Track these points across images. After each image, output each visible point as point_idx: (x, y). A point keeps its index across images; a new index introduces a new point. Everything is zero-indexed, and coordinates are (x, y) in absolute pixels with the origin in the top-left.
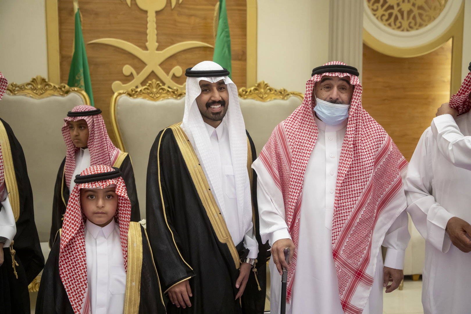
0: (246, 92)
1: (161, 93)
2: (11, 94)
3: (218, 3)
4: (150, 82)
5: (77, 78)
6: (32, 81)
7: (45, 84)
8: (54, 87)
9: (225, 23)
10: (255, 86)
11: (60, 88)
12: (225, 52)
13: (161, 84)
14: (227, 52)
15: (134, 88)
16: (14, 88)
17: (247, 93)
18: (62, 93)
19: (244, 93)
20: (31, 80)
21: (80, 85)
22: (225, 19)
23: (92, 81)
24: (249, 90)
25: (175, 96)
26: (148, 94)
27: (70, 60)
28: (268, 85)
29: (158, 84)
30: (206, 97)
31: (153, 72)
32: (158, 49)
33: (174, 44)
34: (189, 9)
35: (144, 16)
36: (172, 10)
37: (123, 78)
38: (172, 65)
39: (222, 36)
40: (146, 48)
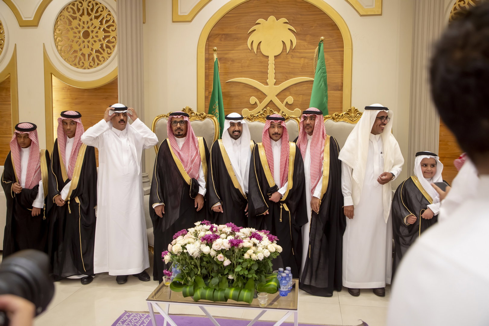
3: (318, 47)
4: (265, 109)
5: (214, 108)
7: (191, 112)
8: (197, 114)
9: (322, 62)
10: (347, 111)
11: (200, 115)
13: (273, 111)
14: (323, 85)
15: (253, 114)
17: (340, 117)
18: (201, 119)
20: (182, 110)
21: (215, 113)
22: (323, 59)
23: (224, 109)
24: (341, 114)
26: (263, 118)
28: (358, 110)
29: (271, 110)
30: (233, 129)
31: (271, 101)
32: (275, 84)
33: (288, 79)
34: (300, 53)
35: (267, 60)
36: (287, 54)
37: (250, 106)
38: (286, 95)
39: (319, 72)
40: (267, 84)
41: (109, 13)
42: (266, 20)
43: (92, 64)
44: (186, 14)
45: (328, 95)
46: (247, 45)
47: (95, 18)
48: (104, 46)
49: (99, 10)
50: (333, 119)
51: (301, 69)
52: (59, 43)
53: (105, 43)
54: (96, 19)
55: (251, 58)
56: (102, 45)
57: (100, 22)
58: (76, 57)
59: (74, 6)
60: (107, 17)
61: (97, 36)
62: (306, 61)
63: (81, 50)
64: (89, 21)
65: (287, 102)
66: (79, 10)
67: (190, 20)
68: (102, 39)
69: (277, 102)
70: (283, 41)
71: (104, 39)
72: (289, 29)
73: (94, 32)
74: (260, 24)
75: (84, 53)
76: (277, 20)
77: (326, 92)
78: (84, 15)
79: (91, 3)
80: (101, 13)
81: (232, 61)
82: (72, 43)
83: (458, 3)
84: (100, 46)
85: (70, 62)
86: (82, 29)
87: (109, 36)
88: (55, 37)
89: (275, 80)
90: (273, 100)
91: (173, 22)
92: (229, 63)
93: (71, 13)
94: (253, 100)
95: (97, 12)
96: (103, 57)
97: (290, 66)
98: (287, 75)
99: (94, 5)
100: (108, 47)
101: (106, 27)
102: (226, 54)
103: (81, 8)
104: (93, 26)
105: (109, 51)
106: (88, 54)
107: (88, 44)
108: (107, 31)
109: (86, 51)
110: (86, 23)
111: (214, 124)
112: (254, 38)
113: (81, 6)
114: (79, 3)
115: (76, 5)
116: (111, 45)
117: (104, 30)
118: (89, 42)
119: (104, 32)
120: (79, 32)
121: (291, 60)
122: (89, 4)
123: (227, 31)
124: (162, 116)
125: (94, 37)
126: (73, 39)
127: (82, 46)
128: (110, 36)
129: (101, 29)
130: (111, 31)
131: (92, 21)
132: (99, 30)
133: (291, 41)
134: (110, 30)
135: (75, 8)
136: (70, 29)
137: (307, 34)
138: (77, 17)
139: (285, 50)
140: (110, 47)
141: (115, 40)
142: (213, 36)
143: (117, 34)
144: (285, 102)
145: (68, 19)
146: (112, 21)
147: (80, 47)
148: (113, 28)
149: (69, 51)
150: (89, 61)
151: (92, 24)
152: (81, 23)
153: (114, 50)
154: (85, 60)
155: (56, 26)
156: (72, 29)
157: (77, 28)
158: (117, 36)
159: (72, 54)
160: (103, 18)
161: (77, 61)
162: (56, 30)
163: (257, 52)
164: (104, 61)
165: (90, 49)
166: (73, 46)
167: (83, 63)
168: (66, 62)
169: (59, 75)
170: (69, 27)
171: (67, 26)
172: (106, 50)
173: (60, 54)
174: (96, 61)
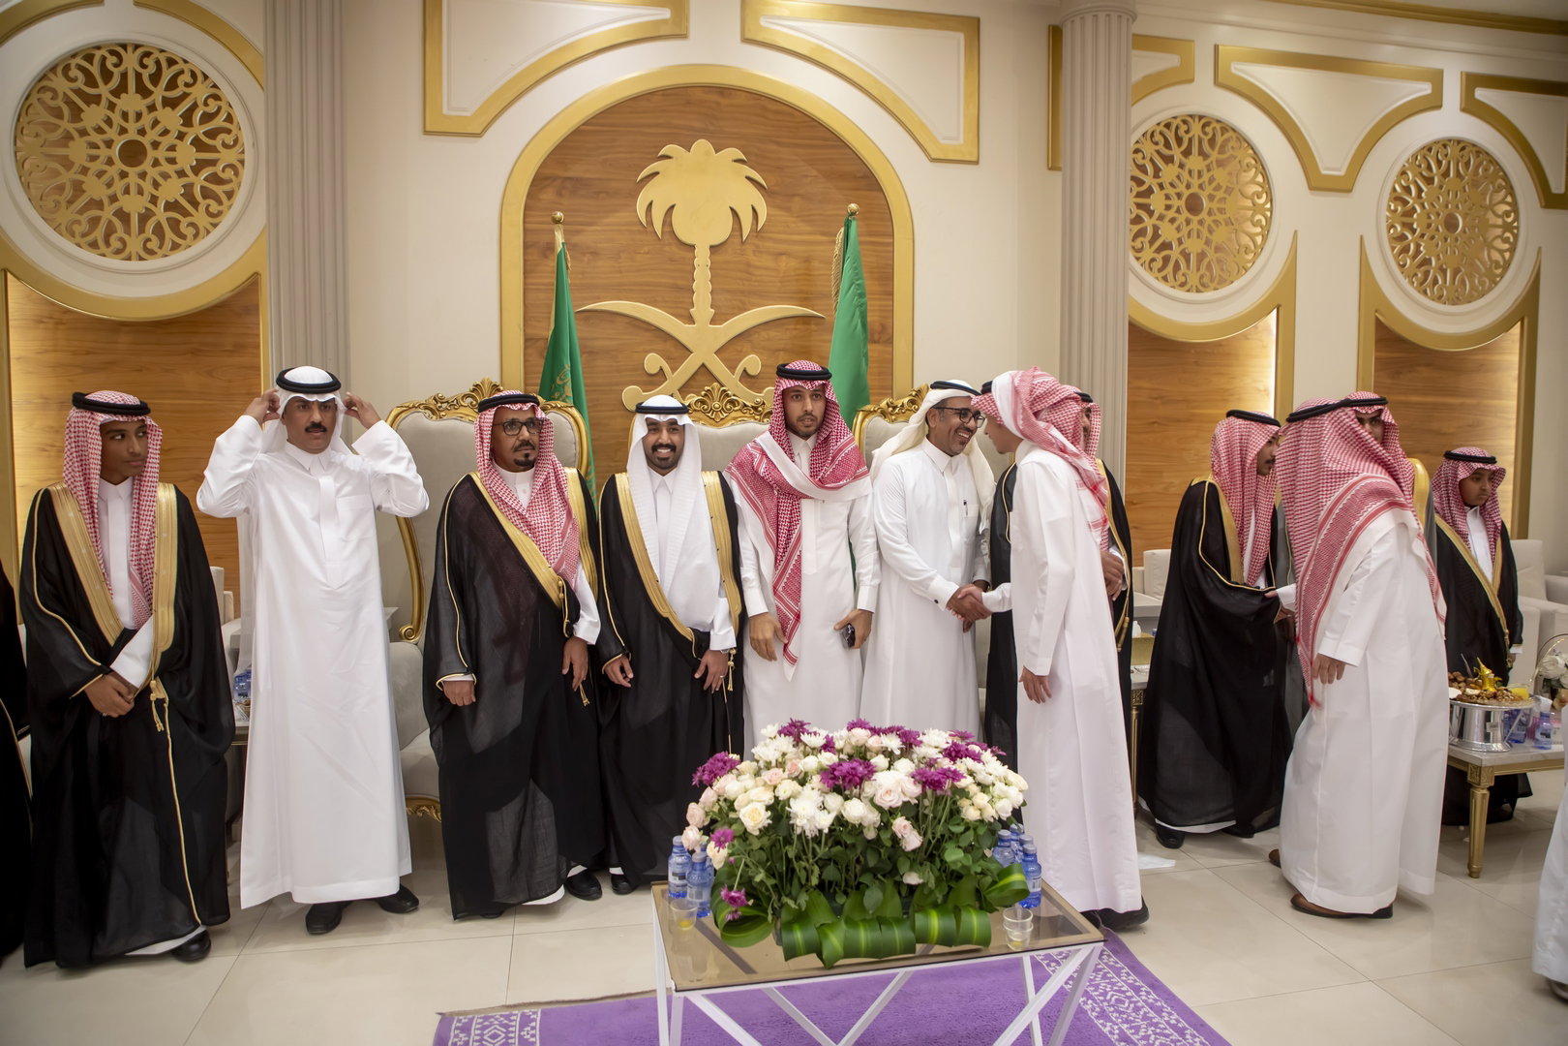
0: (895, 408)
1: (729, 411)
2: (434, 417)
3: (842, 230)
4: (707, 388)
5: (558, 382)
6: (474, 390)
9: (856, 268)
10: (911, 395)
12: (857, 325)
13: (729, 392)
14: (859, 324)
16: (439, 405)
17: (897, 411)
19: (891, 409)
20: (471, 387)
21: (564, 396)
22: (856, 262)
23: (586, 386)
24: (899, 403)
25: (757, 417)
26: (704, 412)
27: (545, 345)
29: (724, 391)
31: (703, 365)
32: (713, 321)
33: (745, 310)
34: (776, 241)
35: (689, 255)
36: (743, 243)
37: (645, 378)
38: (741, 351)
39: (848, 295)
40: (691, 320)
41: (215, 91)
42: (688, 148)
43: (153, 245)
44: (467, 113)
45: (870, 354)
46: (635, 211)
47: (164, 106)
48: (197, 192)
49: (181, 80)
50: (884, 414)
51: (779, 284)
52: (33, 174)
53: (199, 181)
54: (168, 109)
55: (646, 249)
56: (189, 187)
57: (182, 116)
58: (94, 222)
59: (92, 64)
60: (206, 104)
61: (172, 161)
62: (793, 263)
63: (113, 199)
64: (145, 111)
65: (745, 371)
66: (107, 76)
67: (479, 132)
68: (188, 171)
69: (718, 367)
70: (732, 209)
71: (196, 170)
72: (748, 178)
73: (163, 147)
74: (669, 157)
75: (125, 210)
76: (717, 151)
77: (865, 346)
79: (152, 57)
80: (187, 90)
81: (592, 253)
82: (81, 177)
84: (183, 191)
85: (73, 236)
86: (120, 134)
87: (213, 163)
88: (20, 154)
89: (713, 311)
90: (707, 364)
91: (426, 132)
92: (586, 259)
93: (80, 84)
94: (653, 362)
95: (172, 84)
96: (192, 224)
97: (750, 274)
98: (743, 298)
99: (164, 64)
100: (206, 193)
101: (204, 133)
102: (578, 232)
103: (117, 72)
104: (159, 129)
105: (214, 207)
106: (139, 214)
107: (141, 182)
108: (209, 145)
109: (134, 205)
110: (132, 117)
111: (575, 428)
112: (655, 196)
113: (116, 66)
114: (107, 55)
115: (97, 60)
116: (219, 190)
117: (197, 143)
118: (143, 175)
119: (194, 149)
120: (109, 144)
121: (753, 259)
122: (146, 61)
123: (576, 171)
124: (414, 407)
125: (162, 161)
126: (88, 164)
128: (219, 162)
129: (185, 138)
130: (220, 147)
131: (154, 114)
132: (177, 142)
133: (753, 209)
134: (217, 142)
135: (95, 70)
136: (75, 134)
137: (794, 195)
138: (100, 96)
139: (738, 233)
140: (217, 195)
141: (237, 174)
142: (539, 182)
143: (241, 157)
144: (739, 370)
145: (69, 102)
146: (223, 116)
147: (111, 191)
148: (229, 139)
149: (70, 202)
150: (143, 236)
151: (156, 123)
152: (116, 118)
153: (230, 207)
154: (128, 231)
155: (21, 120)
156: (83, 133)
157: (99, 130)
158: (242, 162)
159: (81, 212)
160: (195, 106)
161: (99, 234)
162: (24, 132)
163: (662, 232)
164: (196, 236)
165: (147, 197)
166: (84, 187)
167: (121, 240)
168: (61, 234)
169: (33, 276)
170: (71, 127)
171: (66, 124)
172: (203, 203)
173: (40, 209)
174: (169, 234)
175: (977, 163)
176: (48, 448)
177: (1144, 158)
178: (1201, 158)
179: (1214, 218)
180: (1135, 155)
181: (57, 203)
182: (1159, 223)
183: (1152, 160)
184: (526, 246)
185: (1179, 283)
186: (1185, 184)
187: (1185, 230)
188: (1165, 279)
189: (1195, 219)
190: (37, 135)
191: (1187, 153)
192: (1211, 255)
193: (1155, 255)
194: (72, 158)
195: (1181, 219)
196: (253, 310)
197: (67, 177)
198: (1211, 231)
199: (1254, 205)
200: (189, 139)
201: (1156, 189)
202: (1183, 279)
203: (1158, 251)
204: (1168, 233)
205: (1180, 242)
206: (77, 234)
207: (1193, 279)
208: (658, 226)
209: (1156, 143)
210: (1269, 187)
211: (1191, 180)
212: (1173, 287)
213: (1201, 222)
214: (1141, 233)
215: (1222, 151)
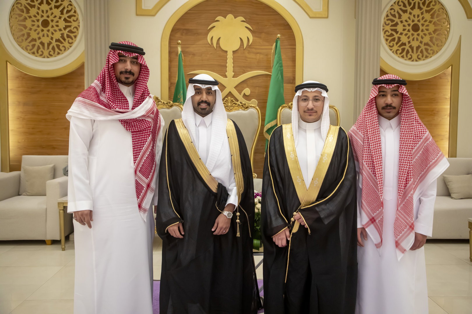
1: (234, 107)
3: (275, 44)
4: (227, 99)
5: (179, 97)
7: (158, 101)
8: (164, 102)
9: (279, 57)
11: (167, 104)
13: (234, 101)
14: (280, 77)
18: (168, 107)
21: (180, 101)
25: (243, 109)
27: (175, 85)
29: (232, 100)
30: (198, 98)
31: (230, 92)
32: (234, 77)
33: (245, 73)
34: (256, 49)
35: (225, 54)
36: (244, 50)
38: (243, 87)
39: (277, 66)
40: (226, 76)
41: (70, 3)
42: (225, 17)
43: (52, 53)
44: (150, 8)
46: (207, 40)
48: (65, 36)
51: (257, 64)
52: (15, 30)
53: (66, 32)
54: (56, 9)
55: (211, 52)
56: (62, 34)
57: (60, 11)
58: (34, 46)
60: (68, 7)
61: (57, 26)
62: (262, 56)
63: (39, 38)
64: (49, 10)
65: (244, 94)
67: (154, 14)
68: (62, 29)
69: (235, 93)
70: (241, 38)
71: (65, 29)
72: (246, 27)
73: (54, 21)
74: (218, 21)
75: (43, 42)
76: (235, 18)
77: (283, 84)
78: (43, 4)
80: (62, 3)
81: (193, 54)
82: (29, 31)
83: (389, 11)
84: (61, 36)
86: (41, 17)
87: (70, 26)
88: (11, 24)
89: (233, 73)
91: (137, 15)
92: (191, 56)
93: (29, 1)
95: (57, 1)
96: (64, 46)
97: (247, 60)
98: (244, 69)
100: (68, 36)
101: (67, 17)
102: (188, 47)
104: (53, 15)
105: (71, 41)
106: (47, 43)
107: (48, 33)
108: (69, 21)
109: (46, 40)
110: (45, 12)
112: (214, 34)
116: (72, 35)
117: (65, 20)
118: (48, 31)
119: (64, 22)
120: (38, 21)
121: (247, 55)
123: (188, 26)
125: (54, 26)
126: (31, 27)
127: (41, 34)
128: (72, 26)
129: (62, 18)
130: (72, 21)
131: (52, 11)
132: (59, 20)
133: (248, 38)
134: (71, 20)
136: (28, 18)
137: (262, 32)
138: (35, 5)
139: (242, 46)
140: (71, 37)
141: (77, 30)
142: (174, 31)
143: (78, 24)
144: (242, 93)
145: (26, 7)
146: (73, 11)
147: (38, 36)
148: (75, 18)
149: (26, 39)
150: (49, 50)
151: (52, 14)
152: (40, 12)
153: (75, 41)
154: (44, 49)
155: (11, 13)
156: (30, 17)
157: (35, 16)
158: (79, 26)
159: (30, 42)
160: (64, 8)
161: (35, 50)
162: (12, 17)
163: (216, 47)
164: (65, 50)
165: (50, 37)
166: (31, 34)
167: (42, 52)
168: (24, 50)
169: (15, 63)
170: (26, 15)
171: (25, 15)
172: (67, 39)
173: (17, 42)
174: (57, 50)
175: (327, 17)
176: (20, 118)
177: (394, 11)
178: (419, 10)
179: (423, 33)
180: (391, 11)
181: (22, 40)
182: (400, 36)
183: (398, 12)
184: (170, 53)
185: (408, 58)
186: (411, 20)
187: (411, 38)
188: (403, 57)
189: (416, 33)
190: (16, 18)
191: (412, 9)
192: (423, 47)
193: (399, 48)
194: (27, 25)
195: (410, 34)
196: (83, 74)
197: (25, 31)
198: (422, 38)
199: (442, 26)
200: (62, 19)
201: (399, 23)
202: (409, 56)
203: (400, 46)
204: (404, 39)
205: (409, 42)
206: (28, 50)
207: (415, 56)
208: (215, 45)
209: (400, 6)
210: (449, 19)
211: (414, 19)
212: (406, 60)
213: (418, 35)
214: (394, 40)
215: (428, 6)
